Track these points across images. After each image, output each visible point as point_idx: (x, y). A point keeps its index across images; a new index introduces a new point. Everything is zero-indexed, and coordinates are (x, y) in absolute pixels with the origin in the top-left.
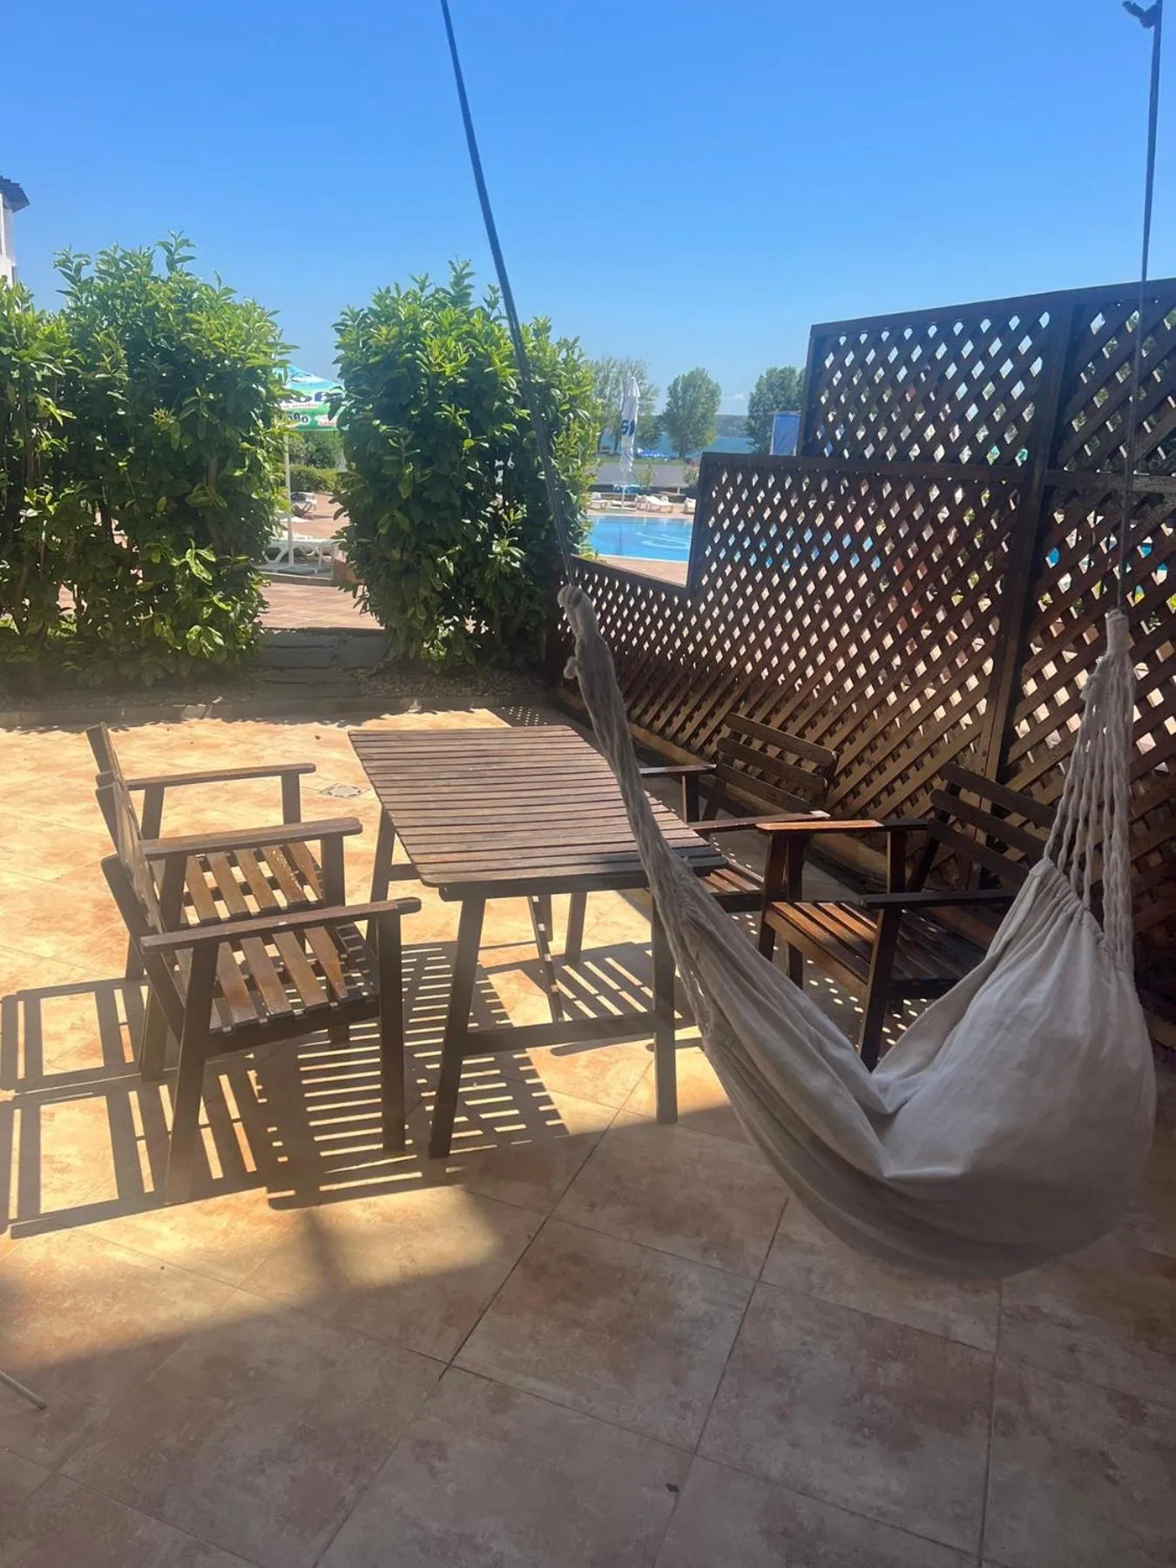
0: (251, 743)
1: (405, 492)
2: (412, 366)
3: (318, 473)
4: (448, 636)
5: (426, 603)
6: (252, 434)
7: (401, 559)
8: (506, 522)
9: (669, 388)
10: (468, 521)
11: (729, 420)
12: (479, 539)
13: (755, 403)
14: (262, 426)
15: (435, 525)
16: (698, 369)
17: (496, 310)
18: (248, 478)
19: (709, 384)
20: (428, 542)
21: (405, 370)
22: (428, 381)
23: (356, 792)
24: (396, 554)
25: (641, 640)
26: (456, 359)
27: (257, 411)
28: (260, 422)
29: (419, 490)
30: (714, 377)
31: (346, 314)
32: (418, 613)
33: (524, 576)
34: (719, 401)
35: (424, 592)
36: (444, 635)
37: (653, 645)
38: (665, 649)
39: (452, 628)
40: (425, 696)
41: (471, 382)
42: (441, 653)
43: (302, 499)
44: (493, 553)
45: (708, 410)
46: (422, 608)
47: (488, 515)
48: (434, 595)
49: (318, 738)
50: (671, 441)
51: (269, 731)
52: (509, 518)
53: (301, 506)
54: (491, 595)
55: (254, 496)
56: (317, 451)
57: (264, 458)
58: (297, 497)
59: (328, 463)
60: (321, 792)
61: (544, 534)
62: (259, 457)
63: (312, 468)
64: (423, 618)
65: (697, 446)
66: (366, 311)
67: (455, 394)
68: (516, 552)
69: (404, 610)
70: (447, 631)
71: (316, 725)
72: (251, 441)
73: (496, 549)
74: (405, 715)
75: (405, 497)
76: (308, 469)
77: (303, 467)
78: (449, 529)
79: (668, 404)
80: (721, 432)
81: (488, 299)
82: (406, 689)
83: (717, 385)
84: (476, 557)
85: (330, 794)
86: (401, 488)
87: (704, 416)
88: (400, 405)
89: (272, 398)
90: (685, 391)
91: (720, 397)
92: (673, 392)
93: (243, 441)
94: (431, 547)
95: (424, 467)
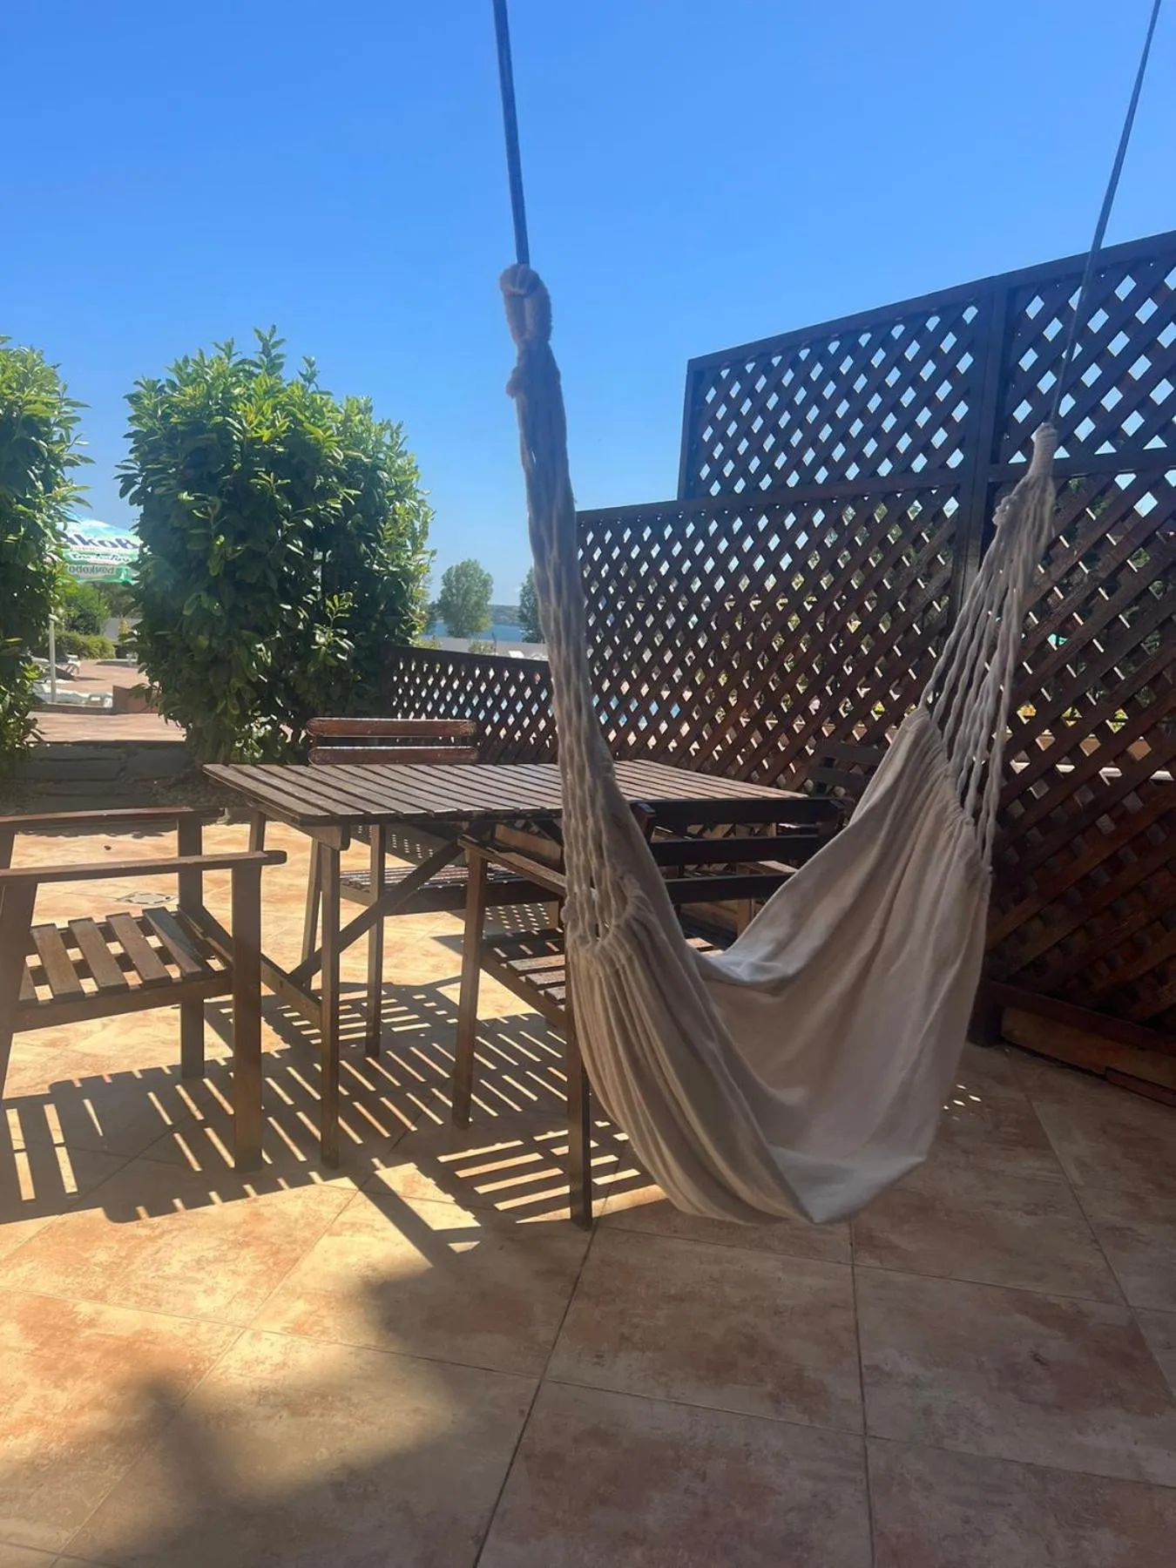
0: (23, 855)
1: (214, 568)
2: (224, 431)
3: (81, 638)
4: (264, 736)
5: (239, 695)
6: (28, 496)
7: (209, 646)
8: (331, 609)
9: (443, 577)
10: (289, 607)
11: (501, 610)
12: (301, 627)
13: (527, 592)
14: (41, 488)
15: (249, 608)
16: (470, 560)
17: (313, 385)
18: (24, 546)
19: (481, 575)
20: (241, 628)
21: (214, 436)
22: (241, 448)
23: (164, 898)
24: (203, 641)
25: (496, 728)
26: (273, 425)
27: (37, 471)
28: (39, 484)
29: (231, 568)
30: (486, 567)
31: (141, 385)
32: (230, 707)
33: (352, 671)
34: (492, 590)
35: (237, 683)
36: (261, 735)
37: (511, 731)
38: (526, 733)
39: (269, 727)
40: (237, 805)
41: (291, 455)
42: (257, 755)
43: (65, 661)
44: (317, 644)
45: (481, 598)
46: (235, 701)
47: (311, 602)
48: (248, 688)
49: (108, 848)
50: (446, 627)
51: (45, 844)
52: (334, 605)
53: (64, 668)
54: (314, 690)
55: (31, 567)
56: (80, 617)
57: (44, 522)
58: (61, 658)
59: (93, 630)
60: (119, 900)
61: (374, 625)
62: (39, 522)
63: (75, 634)
64: (236, 712)
65: (472, 631)
66: (163, 382)
67: (276, 464)
68: (346, 644)
69: (212, 704)
70: (263, 731)
71: (103, 837)
72: (28, 504)
73: (320, 639)
74: (213, 826)
75: (213, 574)
76: (70, 634)
77: (64, 632)
78: (265, 613)
79: (442, 592)
80: (495, 620)
81: (304, 373)
82: (214, 798)
83: (488, 575)
84: (297, 647)
85: (130, 901)
86: (210, 564)
87: (478, 604)
88: (209, 473)
89: (55, 459)
90: (458, 580)
91: (493, 586)
92: (447, 580)
93: (18, 503)
94: (245, 633)
95: (236, 543)
